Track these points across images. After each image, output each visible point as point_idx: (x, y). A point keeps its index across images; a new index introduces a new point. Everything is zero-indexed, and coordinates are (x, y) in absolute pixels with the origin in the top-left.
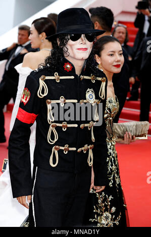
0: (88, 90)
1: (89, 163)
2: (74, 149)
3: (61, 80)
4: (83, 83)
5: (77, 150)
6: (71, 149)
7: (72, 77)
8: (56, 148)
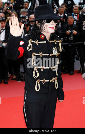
0: (54, 48)
1: (56, 87)
2: (48, 81)
3: (39, 43)
4: (51, 45)
5: (50, 81)
6: (46, 81)
7: (45, 42)
8: (38, 81)
